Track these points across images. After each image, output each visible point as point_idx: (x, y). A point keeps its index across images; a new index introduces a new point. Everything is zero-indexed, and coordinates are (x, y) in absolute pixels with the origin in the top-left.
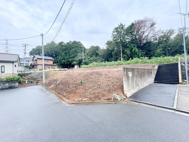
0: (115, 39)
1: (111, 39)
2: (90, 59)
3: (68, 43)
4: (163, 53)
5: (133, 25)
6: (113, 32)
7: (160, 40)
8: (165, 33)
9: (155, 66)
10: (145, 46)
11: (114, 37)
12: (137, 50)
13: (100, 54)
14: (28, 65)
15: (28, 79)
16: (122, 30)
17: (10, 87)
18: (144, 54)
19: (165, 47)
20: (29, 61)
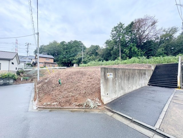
0: (114, 38)
1: (110, 38)
2: (89, 58)
3: (69, 43)
4: (165, 53)
5: (132, 23)
6: (112, 31)
7: (162, 38)
8: (167, 32)
9: (151, 66)
10: (146, 46)
11: (113, 37)
12: (136, 50)
13: (100, 53)
14: (30, 63)
15: (24, 76)
16: (121, 29)
17: (4, 84)
18: (144, 53)
19: (167, 47)
20: (32, 59)
